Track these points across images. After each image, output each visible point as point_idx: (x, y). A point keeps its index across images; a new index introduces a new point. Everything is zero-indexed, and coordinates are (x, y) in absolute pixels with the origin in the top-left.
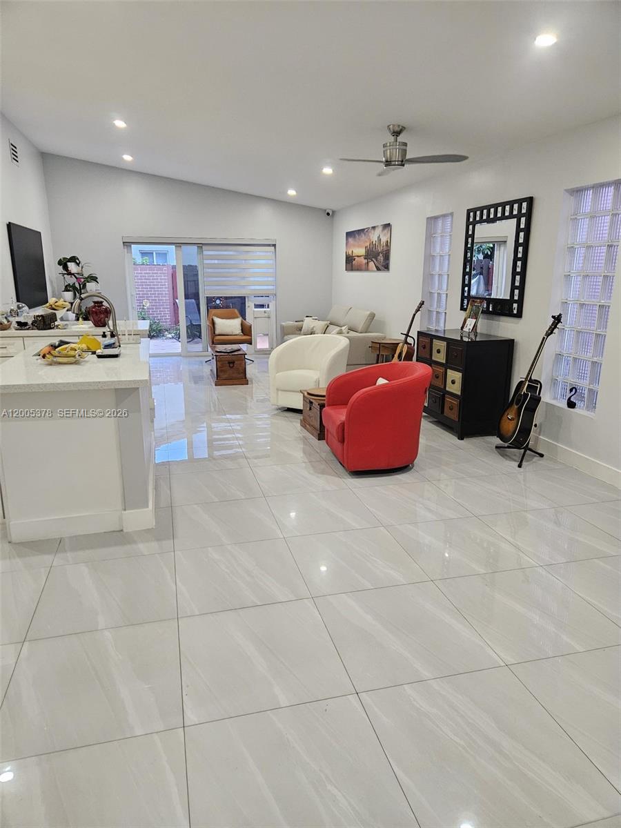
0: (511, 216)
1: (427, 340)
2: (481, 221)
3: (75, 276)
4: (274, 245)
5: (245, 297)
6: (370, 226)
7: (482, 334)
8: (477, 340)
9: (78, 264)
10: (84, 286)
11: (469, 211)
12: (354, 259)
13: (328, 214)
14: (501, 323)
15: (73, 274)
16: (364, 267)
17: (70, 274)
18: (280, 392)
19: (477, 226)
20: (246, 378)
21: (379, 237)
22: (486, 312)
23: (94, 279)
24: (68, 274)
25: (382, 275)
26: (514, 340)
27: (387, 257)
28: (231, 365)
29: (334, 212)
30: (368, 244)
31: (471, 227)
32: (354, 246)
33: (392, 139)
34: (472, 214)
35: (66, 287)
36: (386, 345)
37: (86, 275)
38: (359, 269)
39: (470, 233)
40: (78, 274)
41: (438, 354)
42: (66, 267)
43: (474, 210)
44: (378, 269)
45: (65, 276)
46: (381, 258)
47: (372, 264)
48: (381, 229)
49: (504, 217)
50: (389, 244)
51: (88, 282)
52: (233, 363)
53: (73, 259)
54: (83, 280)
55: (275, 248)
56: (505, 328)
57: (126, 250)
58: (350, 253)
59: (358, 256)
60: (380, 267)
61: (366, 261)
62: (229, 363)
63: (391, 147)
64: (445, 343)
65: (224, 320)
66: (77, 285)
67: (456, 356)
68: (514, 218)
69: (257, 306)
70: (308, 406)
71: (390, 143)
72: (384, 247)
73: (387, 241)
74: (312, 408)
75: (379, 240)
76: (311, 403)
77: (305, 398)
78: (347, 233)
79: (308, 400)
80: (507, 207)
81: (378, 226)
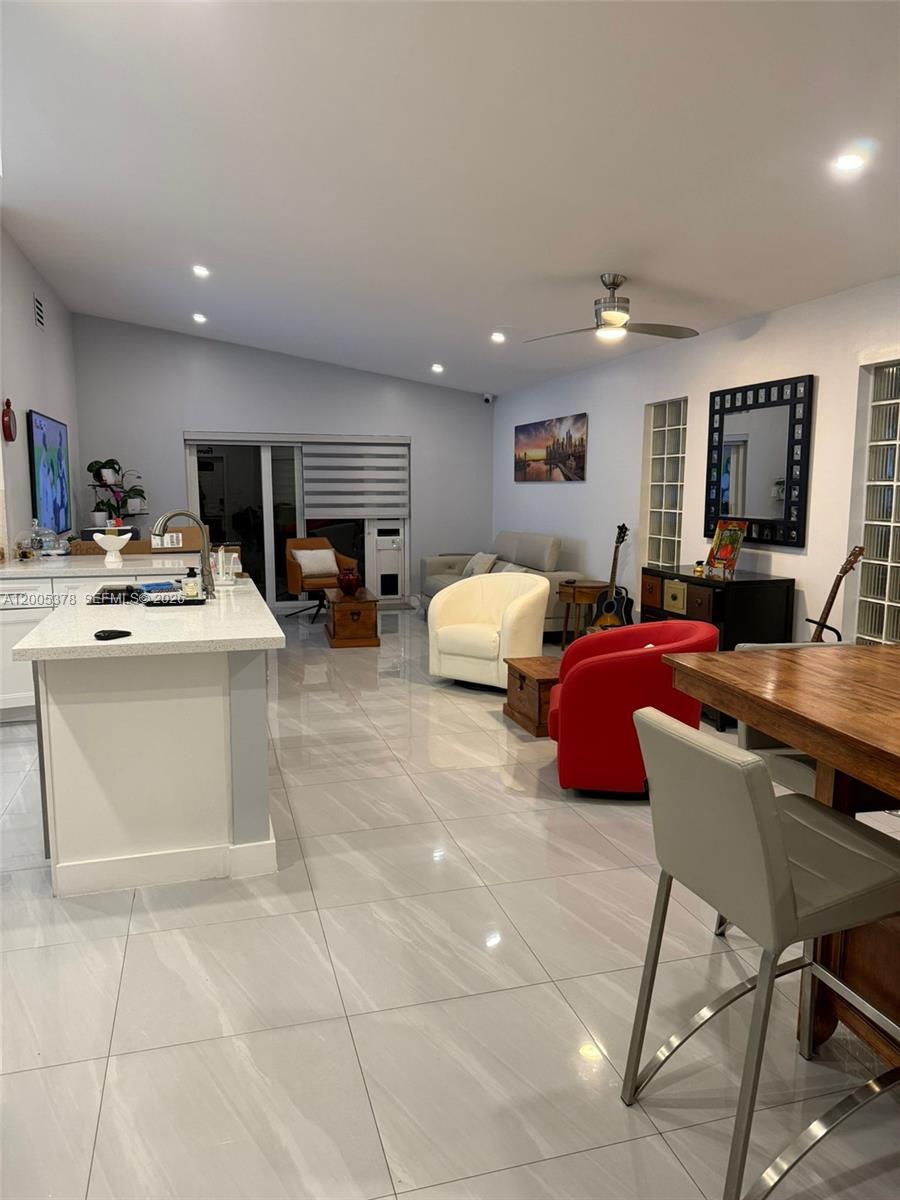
0: (781, 402)
1: (657, 581)
2: (734, 409)
3: (112, 489)
4: (408, 445)
5: (363, 520)
6: (554, 417)
7: (740, 572)
8: (734, 579)
9: (117, 472)
10: (125, 503)
11: (713, 395)
12: (529, 465)
13: (487, 401)
14: (772, 555)
15: (109, 486)
17: (104, 485)
18: (443, 656)
19: (727, 418)
20: (376, 636)
21: (568, 433)
22: (748, 540)
23: (138, 493)
24: (100, 486)
25: (575, 487)
26: (793, 580)
27: (580, 458)
28: (356, 617)
29: (495, 398)
30: (550, 443)
31: (717, 417)
32: (528, 446)
34: (718, 399)
35: (98, 504)
36: (584, 590)
37: (127, 487)
39: (716, 425)
40: (115, 485)
41: (676, 602)
42: (98, 476)
43: (722, 394)
44: (568, 479)
45: (98, 489)
46: (572, 462)
47: (557, 472)
48: (571, 421)
49: (768, 403)
50: (584, 443)
51: (130, 498)
52: (358, 614)
53: (111, 464)
54: (122, 495)
55: (409, 449)
56: (781, 564)
57: (188, 451)
58: (522, 455)
59: (534, 461)
60: (570, 475)
62: (353, 614)
63: (607, 305)
64: (685, 585)
65: (308, 552)
66: (113, 502)
67: (700, 605)
68: (786, 404)
69: (382, 533)
70: (518, 683)
71: (605, 299)
72: (575, 446)
73: (582, 439)
74: (524, 686)
75: (570, 437)
76: (523, 678)
77: (513, 671)
78: (516, 428)
79: (516, 674)
80: (773, 389)
81: (566, 418)
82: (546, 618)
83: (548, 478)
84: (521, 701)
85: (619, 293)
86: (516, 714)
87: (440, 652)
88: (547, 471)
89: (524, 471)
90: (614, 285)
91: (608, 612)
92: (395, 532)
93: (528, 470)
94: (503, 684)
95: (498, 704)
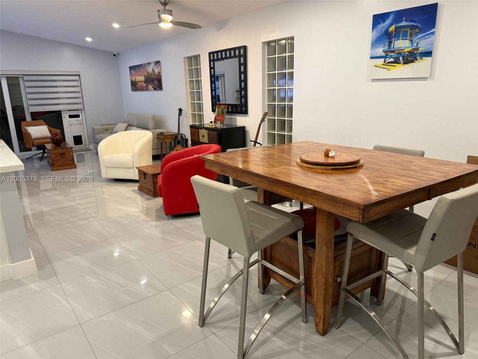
0: (235, 56)
1: (196, 130)
2: (218, 60)
4: (79, 75)
5: (60, 111)
6: (146, 62)
7: (226, 125)
8: (224, 127)
11: (210, 54)
12: (137, 84)
13: (115, 55)
16: (145, 88)
19: (216, 63)
20: (74, 164)
21: (153, 69)
22: (228, 112)
25: (158, 92)
26: (245, 127)
27: (159, 80)
28: (63, 156)
29: (118, 54)
30: (146, 74)
31: (212, 63)
33: (162, 7)
34: (212, 55)
36: (168, 136)
39: (212, 66)
41: (204, 138)
43: (213, 53)
44: (155, 89)
46: (156, 82)
47: (150, 87)
49: (231, 57)
50: (160, 74)
52: (64, 154)
55: (80, 77)
56: (240, 121)
58: (134, 79)
59: (139, 82)
60: (156, 88)
61: (146, 84)
62: (61, 155)
63: (163, 12)
64: (206, 131)
67: (213, 138)
68: (237, 57)
69: (71, 117)
70: (143, 176)
71: (162, 10)
72: (157, 75)
73: (159, 72)
74: (146, 177)
75: (154, 71)
76: (145, 174)
77: (140, 172)
78: (129, 67)
79: (142, 173)
80: (232, 51)
81: (151, 62)
82: (152, 149)
83: (147, 89)
84: (145, 184)
86: (144, 189)
87: (106, 168)
88: (146, 86)
89: (135, 86)
90: (165, 4)
91: (178, 144)
92: (78, 116)
93: (137, 86)
94: (137, 178)
95: (135, 187)
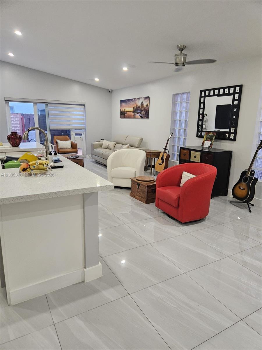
0: (229, 94)
1: (187, 151)
2: (210, 96)
4: (84, 105)
5: (70, 130)
6: (136, 97)
11: (201, 91)
12: (126, 113)
13: (110, 91)
14: (222, 143)
16: (132, 117)
18: (113, 179)
19: (206, 99)
25: (145, 120)
26: (232, 151)
27: (147, 111)
29: (113, 91)
30: (135, 106)
31: (203, 99)
32: (126, 107)
34: (203, 92)
38: (129, 117)
39: (202, 101)
41: (196, 158)
43: (205, 91)
44: (142, 117)
46: (144, 112)
48: (143, 99)
49: (224, 95)
55: (85, 106)
58: (123, 110)
59: (128, 112)
60: (143, 117)
61: (134, 114)
63: (180, 56)
64: (200, 153)
65: (62, 141)
67: (208, 159)
69: (76, 134)
70: (137, 186)
71: (179, 54)
72: (145, 107)
73: (148, 105)
74: (139, 187)
75: (142, 104)
76: (139, 185)
77: (133, 181)
78: (121, 101)
79: (136, 183)
81: (141, 98)
83: (135, 117)
84: (138, 192)
85: (183, 52)
87: (112, 177)
88: (133, 115)
89: (123, 114)
90: (181, 50)
92: (81, 135)
93: (126, 114)
94: (130, 186)
95: (127, 194)
